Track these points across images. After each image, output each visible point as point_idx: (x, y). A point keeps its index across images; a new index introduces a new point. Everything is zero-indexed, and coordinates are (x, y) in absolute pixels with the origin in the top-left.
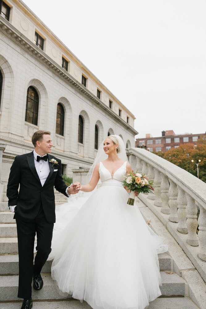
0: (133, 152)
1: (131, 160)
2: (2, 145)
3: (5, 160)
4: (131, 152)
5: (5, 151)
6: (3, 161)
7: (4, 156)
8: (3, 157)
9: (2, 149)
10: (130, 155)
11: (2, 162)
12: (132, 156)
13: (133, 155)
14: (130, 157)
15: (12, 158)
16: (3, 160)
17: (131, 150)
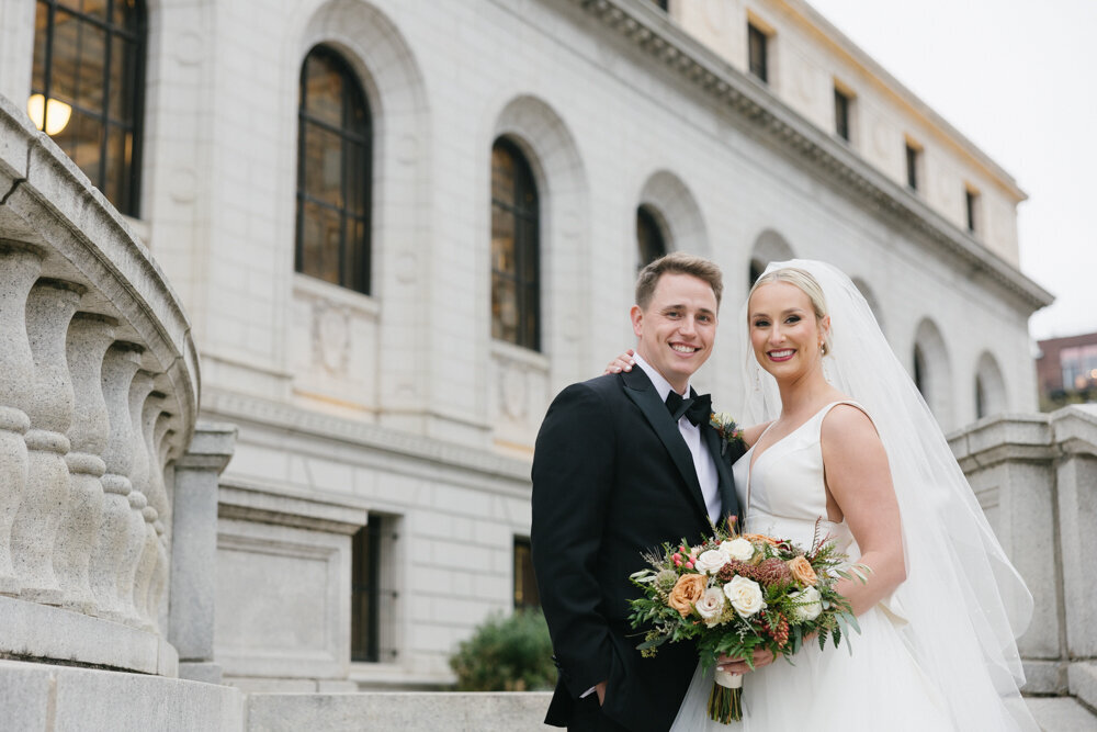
0: (1083, 433)
1: (1074, 496)
2: (210, 438)
3: (238, 540)
4: (1074, 439)
5: (225, 478)
6: (226, 543)
7: (226, 512)
8: (220, 516)
9: (213, 462)
10: (1066, 457)
11: (219, 548)
12: (1083, 463)
13: (1086, 456)
14: (1069, 473)
15: (262, 517)
16: (220, 537)
17: (1068, 423)
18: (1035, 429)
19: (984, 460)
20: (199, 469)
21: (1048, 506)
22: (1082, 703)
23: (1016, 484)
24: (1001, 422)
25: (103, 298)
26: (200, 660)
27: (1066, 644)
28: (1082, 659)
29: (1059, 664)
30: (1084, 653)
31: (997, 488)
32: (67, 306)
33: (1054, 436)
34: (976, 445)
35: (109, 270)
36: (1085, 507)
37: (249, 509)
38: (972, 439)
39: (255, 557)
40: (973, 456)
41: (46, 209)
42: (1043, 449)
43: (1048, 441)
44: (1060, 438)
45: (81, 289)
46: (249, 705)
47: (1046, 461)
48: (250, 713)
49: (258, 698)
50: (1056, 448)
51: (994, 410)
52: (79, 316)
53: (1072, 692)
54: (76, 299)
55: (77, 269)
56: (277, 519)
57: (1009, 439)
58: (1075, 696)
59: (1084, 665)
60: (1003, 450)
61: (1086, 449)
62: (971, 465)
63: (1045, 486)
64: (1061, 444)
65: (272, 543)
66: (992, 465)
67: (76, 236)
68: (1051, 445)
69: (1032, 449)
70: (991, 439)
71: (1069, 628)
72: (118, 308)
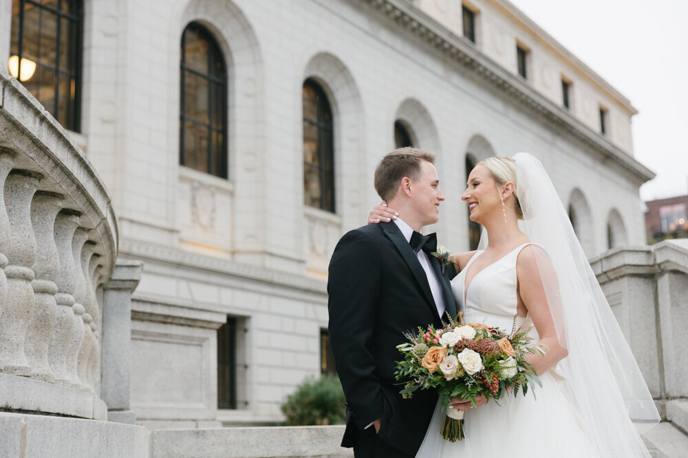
0: (673, 258)
1: (668, 296)
2: (125, 270)
3: (145, 333)
4: (668, 261)
5: (136, 295)
6: (137, 336)
7: (136, 316)
8: (133, 319)
9: (128, 285)
10: (662, 272)
11: (132, 339)
12: (673, 276)
13: (675, 272)
14: (665, 282)
15: (160, 319)
16: (133, 332)
17: (663, 251)
18: (643, 255)
19: (612, 276)
20: (119, 289)
21: (652, 303)
22: (675, 425)
23: (632, 290)
24: (622, 252)
25: (54, 182)
26: (121, 410)
27: (665, 389)
28: (674, 398)
29: (660, 402)
30: (676, 394)
31: (621, 292)
32: (31, 187)
33: (655, 260)
34: (607, 266)
35: (57, 164)
36: (675, 304)
37: (151, 314)
38: (604, 262)
39: (156, 345)
40: (605, 273)
41: (15, 125)
42: (649, 268)
43: (651, 263)
44: (658, 261)
45: (40, 176)
46: (153, 437)
47: (650, 275)
48: (153, 442)
49: (158, 433)
50: (657, 267)
51: (619, 244)
52: (39, 193)
53: (669, 419)
54: (36, 182)
55: (37, 163)
56: (169, 320)
57: (627, 262)
58: (670, 422)
59: (676, 402)
60: (623, 269)
61: (675, 267)
62: (604, 278)
63: (650, 290)
64: (659, 265)
65: (166, 335)
66: (617, 279)
67: (35, 142)
68: (653, 266)
69: (641, 268)
70: (617, 262)
71: (666, 379)
72: (63, 188)
